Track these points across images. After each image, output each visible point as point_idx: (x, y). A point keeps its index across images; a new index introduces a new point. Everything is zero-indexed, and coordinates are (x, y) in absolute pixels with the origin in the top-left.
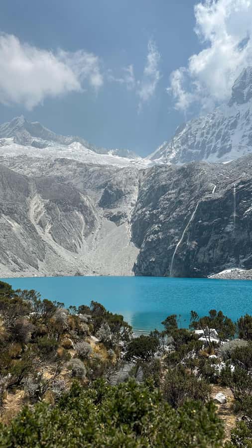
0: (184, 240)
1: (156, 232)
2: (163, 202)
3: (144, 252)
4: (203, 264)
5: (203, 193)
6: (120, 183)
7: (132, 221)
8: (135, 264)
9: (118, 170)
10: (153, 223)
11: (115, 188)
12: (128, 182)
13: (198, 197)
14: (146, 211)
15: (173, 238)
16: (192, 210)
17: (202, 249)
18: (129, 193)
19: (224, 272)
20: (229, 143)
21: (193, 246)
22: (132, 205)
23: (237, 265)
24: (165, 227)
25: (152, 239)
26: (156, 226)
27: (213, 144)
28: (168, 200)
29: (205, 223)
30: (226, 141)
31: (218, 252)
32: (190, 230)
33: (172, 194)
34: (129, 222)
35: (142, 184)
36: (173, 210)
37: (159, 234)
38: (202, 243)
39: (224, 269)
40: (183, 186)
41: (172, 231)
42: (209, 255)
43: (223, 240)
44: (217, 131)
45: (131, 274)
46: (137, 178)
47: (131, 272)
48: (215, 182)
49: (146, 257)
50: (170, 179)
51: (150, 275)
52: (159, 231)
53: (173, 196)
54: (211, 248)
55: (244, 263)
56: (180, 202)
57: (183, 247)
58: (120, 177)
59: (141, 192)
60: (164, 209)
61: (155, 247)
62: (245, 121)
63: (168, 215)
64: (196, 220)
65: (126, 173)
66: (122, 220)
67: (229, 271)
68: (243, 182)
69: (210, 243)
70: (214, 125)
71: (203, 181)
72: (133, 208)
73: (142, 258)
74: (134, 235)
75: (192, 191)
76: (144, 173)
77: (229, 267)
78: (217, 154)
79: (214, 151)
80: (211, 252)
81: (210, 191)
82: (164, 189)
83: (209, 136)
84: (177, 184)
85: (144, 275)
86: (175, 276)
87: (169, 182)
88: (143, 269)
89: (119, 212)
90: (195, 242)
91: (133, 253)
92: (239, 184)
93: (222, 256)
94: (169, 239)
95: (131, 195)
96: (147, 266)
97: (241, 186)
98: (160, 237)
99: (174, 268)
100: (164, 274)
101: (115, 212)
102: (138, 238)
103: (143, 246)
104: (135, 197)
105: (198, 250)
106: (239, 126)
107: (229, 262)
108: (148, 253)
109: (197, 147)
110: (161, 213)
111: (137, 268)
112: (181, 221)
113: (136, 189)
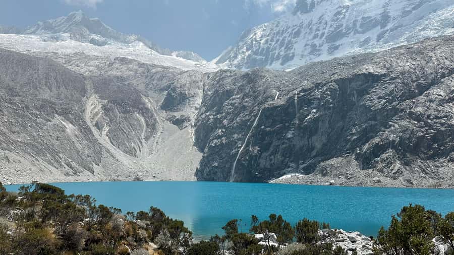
0: (247, 145)
1: (219, 137)
2: (227, 106)
3: (207, 157)
4: (265, 169)
5: (266, 99)
6: (184, 85)
7: (195, 125)
8: (197, 169)
9: (182, 73)
10: (217, 128)
11: (178, 91)
12: (192, 85)
13: (261, 103)
14: (210, 115)
15: (236, 143)
16: (256, 116)
17: (265, 154)
18: (193, 96)
19: (284, 177)
20: (292, 51)
21: (256, 151)
22: (196, 109)
23: (296, 170)
24: (229, 131)
25: (216, 144)
26: (220, 131)
27: (277, 52)
28: (233, 105)
29: (268, 129)
30: (290, 49)
31: (279, 157)
32: (252, 136)
33: (236, 99)
34: (192, 126)
35: (207, 87)
36: (237, 115)
37: (223, 138)
38: (264, 149)
39: (285, 174)
40: (247, 91)
41: (236, 136)
42: (271, 160)
43: (284, 146)
44: (281, 39)
45: (194, 179)
46: (201, 81)
47: (193, 177)
48: (278, 89)
49: (209, 161)
50: (234, 84)
51: (213, 180)
52: (222, 136)
53: (237, 101)
54: (272, 154)
55: (303, 169)
56: (244, 108)
57: (246, 152)
58: (184, 80)
59: (205, 96)
60: (228, 113)
61: (217, 152)
62: (308, 31)
63: (232, 120)
64: (259, 125)
65: (190, 76)
66: (185, 124)
67: (289, 176)
68: (304, 90)
69: (271, 149)
70: (278, 33)
71: (267, 88)
72: (197, 111)
73: (205, 163)
74: (197, 139)
75: (256, 98)
76: (208, 77)
77: (289, 172)
78: (280, 61)
79: (278, 58)
80: (272, 157)
81: (273, 98)
82: (229, 94)
83: (273, 43)
84: (241, 89)
85: (206, 180)
86: (236, 181)
87: (233, 87)
88: (206, 174)
89: (182, 116)
90: (257, 148)
91: (195, 158)
92: (300, 92)
93: (283, 161)
94: (232, 144)
95: (195, 98)
96: (210, 171)
97: (302, 94)
98: (224, 142)
99: (236, 172)
100: (226, 179)
101: (178, 115)
102: (200, 143)
103: (206, 150)
104: (199, 101)
105: (260, 155)
106: (302, 35)
107: (289, 167)
108: (210, 158)
109: (261, 54)
110: (225, 118)
111: (199, 173)
112: (244, 126)
113: (200, 93)
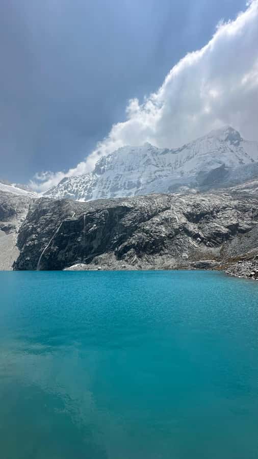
0: (50, 246)
1: (33, 240)
2: (42, 220)
3: (23, 253)
4: (62, 261)
5: (66, 216)
6: (14, 204)
7: (19, 232)
8: (15, 262)
9: (15, 196)
10: (33, 233)
11: (9, 207)
12: (21, 205)
13: (63, 218)
14: (30, 225)
15: (44, 244)
16: (58, 227)
17: (61, 251)
18: (20, 212)
19: (73, 266)
20: (91, 194)
21: (55, 250)
22: (21, 221)
23: (82, 262)
24: (40, 236)
25: (30, 244)
26: (34, 236)
27: (83, 193)
28: (45, 219)
29: (65, 235)
30: (90, 192)
31: (71, 253)
32: (54, 239)
33: (48, 216)
34: (16, 232)
35: (31, 208)
36: (47, 225)
37: (36, 241)
38: (61, 247)
39: (74, 264)
40: (56, 211)
41: (44, 239)
42: (66, 255)
43: (75, 246)
44: (85, 186)
45: (11, 269)
46: (28, 203)
47: (11, 267)
48: (75, 211)
49: (24, 257)
50: (49, 206)
51: (25, 270)
52: (35, 239)
53: (49, 217)
54: (67, 251)
55: (86, 261)
56: (52, 221)
57: (49, 250)
58: (15, 201)
59: (29, 214)
60: (42, 224)
61: (30, 250)
62: (100, 184)
63: (43, 229)
64: (59, 232)
65: (20, 199)
66: (11, 231)
67: (76, 265)
68: (90, 213)
69: (67, 248)
70: (84, 182)
71: (68, 210)
72: (22, 223)
73: (22, 257)
74: (19, 241)
75: (60, 215)
76: (34, 201)
77: (77, 263)
78: (84, 198)
79: (83, 197)
80: (67, 253)
81: (71, 216)
82: (44, 212)
83: (81, 188)
84: (53, 209)
85: (20, 270)
86: (41, 270)
87: (48, 208)
88: (21, 266)
89: (9, 225)
90: (57, 247)
91: (15, 254)
92: (88, 213)
93: (74, 256)
94: (41, 245)
95: (22, 214)
96: (23, 264)
97: (89, 215)
98: (36, 243)
99: (40, 264)
100: (34, 269)
101: (6, 224)
102: (21, 243)
103: (23, 249)
104: (24, 216)
105: (59, 252)
106: (97, 185)
107: (77, 260)
108: (25, 254)
109: (73, 193)
110: (39, 227)
111: (16, 265)
112: (50, 233)
113: (27, 211)
